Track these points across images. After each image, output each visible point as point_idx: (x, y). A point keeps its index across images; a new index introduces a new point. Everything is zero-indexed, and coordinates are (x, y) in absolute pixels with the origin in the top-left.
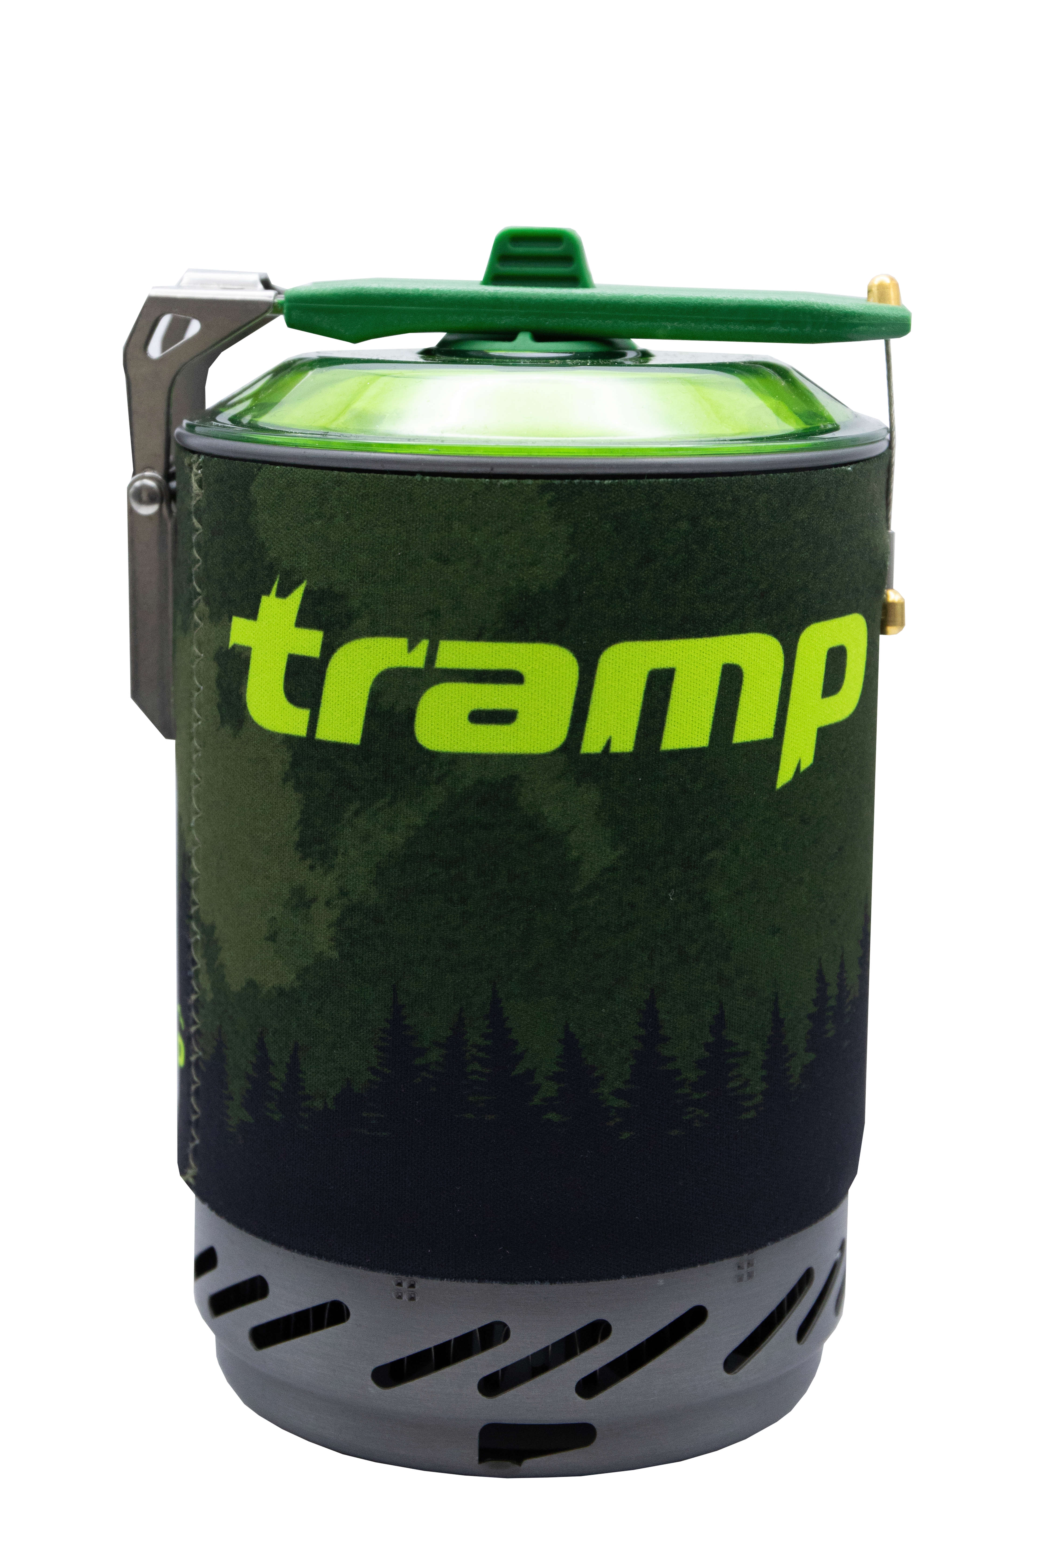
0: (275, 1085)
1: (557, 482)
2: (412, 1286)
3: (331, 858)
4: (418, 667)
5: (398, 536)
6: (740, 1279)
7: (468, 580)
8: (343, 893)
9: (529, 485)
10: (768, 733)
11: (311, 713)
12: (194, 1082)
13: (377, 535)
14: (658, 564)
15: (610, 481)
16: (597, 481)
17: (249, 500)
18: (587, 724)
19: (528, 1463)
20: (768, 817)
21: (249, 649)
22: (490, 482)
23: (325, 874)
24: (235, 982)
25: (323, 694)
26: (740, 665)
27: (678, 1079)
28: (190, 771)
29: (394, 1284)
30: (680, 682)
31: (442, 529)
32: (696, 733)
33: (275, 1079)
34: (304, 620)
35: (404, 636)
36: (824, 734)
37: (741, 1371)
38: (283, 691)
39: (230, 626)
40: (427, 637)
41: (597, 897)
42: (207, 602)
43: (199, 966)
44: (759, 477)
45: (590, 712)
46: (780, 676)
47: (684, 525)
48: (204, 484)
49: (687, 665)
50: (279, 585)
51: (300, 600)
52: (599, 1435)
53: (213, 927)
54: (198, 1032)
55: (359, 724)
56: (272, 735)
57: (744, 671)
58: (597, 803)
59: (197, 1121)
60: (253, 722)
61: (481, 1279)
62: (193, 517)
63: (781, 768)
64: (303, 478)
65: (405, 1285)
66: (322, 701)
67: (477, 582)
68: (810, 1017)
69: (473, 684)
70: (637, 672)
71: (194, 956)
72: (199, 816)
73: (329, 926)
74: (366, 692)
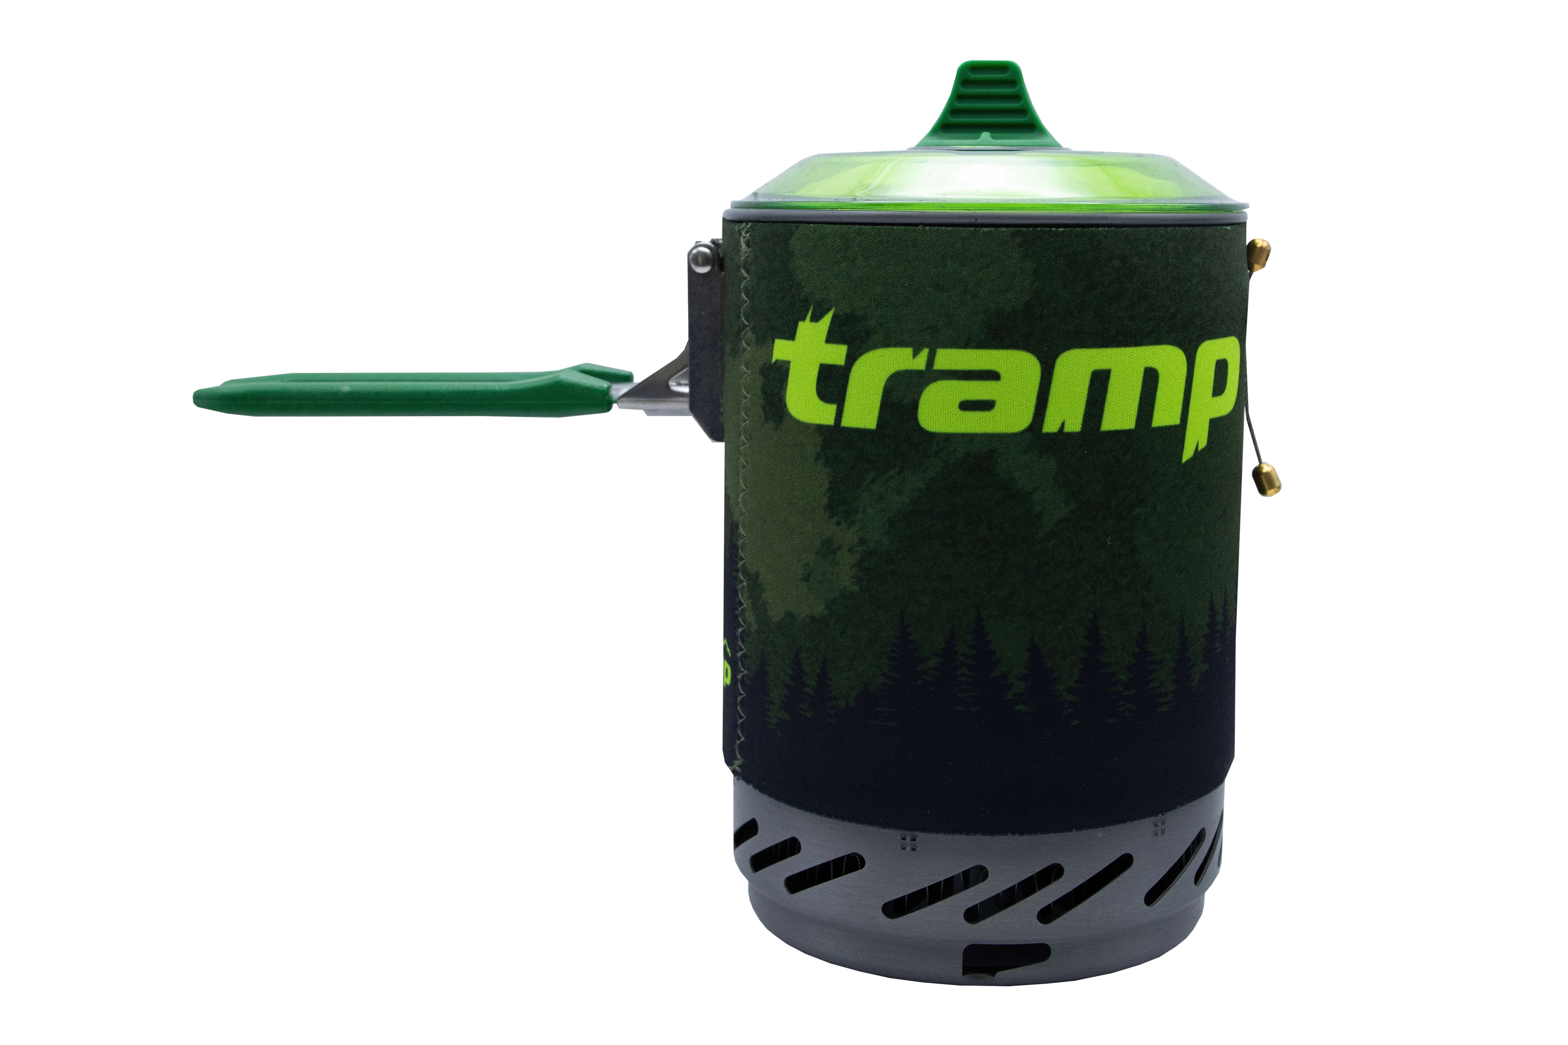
0: (807, 690)
1: (1024, 229)
2: (914, 840)
3: (853, 515)
4: (921, 369)
5: (905, 272)
6: (1156, 835)
7: (959, 303)
8: (862, 541)
9: (1004, 231)
10: (1176, 420)
11: (837, 407)
12: (741, 695)
13: (889, 271)
14: (1098, 291)
15: (1063, 229)
16: (1054, 229)
17: (789, 251)
18: (1047, 411)
19: (1000, 975)
20: (1176, 483)
21: (788, 363)
22: (975, 230)
23: (848, 528)
24: (776, 614)
25: (847, 393)
26: (1157, 368)
27: (1113, 680)
28: (738, 459)
29: (900, 838)
30: (1114, 380)
31: (939, 266)
32: (1126, 418)
33: (808, 686)
34: (832, 338)
35: (910, 347)
36: (1214, 424)
37: (1157, 904)
38: (815, 392)
39: (773, 347)
40: (928, 347)
41: (1054, 541)
42: (754, 330)
43: (745, 606)
44: (1169, 229)
45: (1049, 402)
46: (1184, 378)
47: (1117, 263)
48: (751, 243)
49: (1119, 367)
50: (812, 313)
51: (829, 323)
52: (1053, 953)
53: (757, 575)
54: (743, 656)
55: (875, 414)
56: (807, 426)
57: (1160, 373)
58: (1054, 470)
59: (742, 723)
60: (792, 416)
61: (968, 833)
62: (742, 269)
63: (1185, 447)
64: (832, 232)
65: (908, 839)
66: (847, 397)
67: (965, 305)
68: (1205, 636)
69: (962, 381)
70: (1083, 372)
71: (741, 599)
72: (746, 492)
73: (851, 568)
74: (880, 389)
